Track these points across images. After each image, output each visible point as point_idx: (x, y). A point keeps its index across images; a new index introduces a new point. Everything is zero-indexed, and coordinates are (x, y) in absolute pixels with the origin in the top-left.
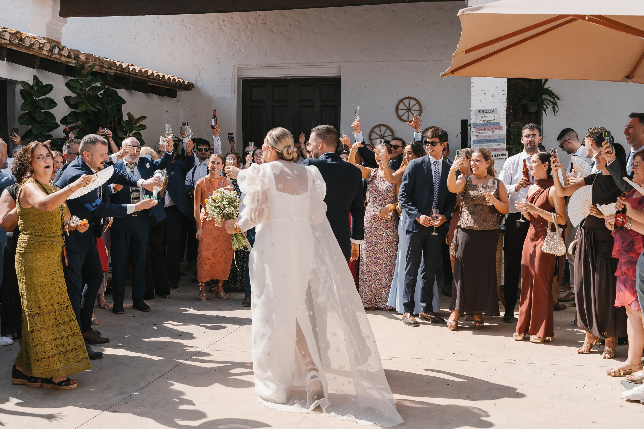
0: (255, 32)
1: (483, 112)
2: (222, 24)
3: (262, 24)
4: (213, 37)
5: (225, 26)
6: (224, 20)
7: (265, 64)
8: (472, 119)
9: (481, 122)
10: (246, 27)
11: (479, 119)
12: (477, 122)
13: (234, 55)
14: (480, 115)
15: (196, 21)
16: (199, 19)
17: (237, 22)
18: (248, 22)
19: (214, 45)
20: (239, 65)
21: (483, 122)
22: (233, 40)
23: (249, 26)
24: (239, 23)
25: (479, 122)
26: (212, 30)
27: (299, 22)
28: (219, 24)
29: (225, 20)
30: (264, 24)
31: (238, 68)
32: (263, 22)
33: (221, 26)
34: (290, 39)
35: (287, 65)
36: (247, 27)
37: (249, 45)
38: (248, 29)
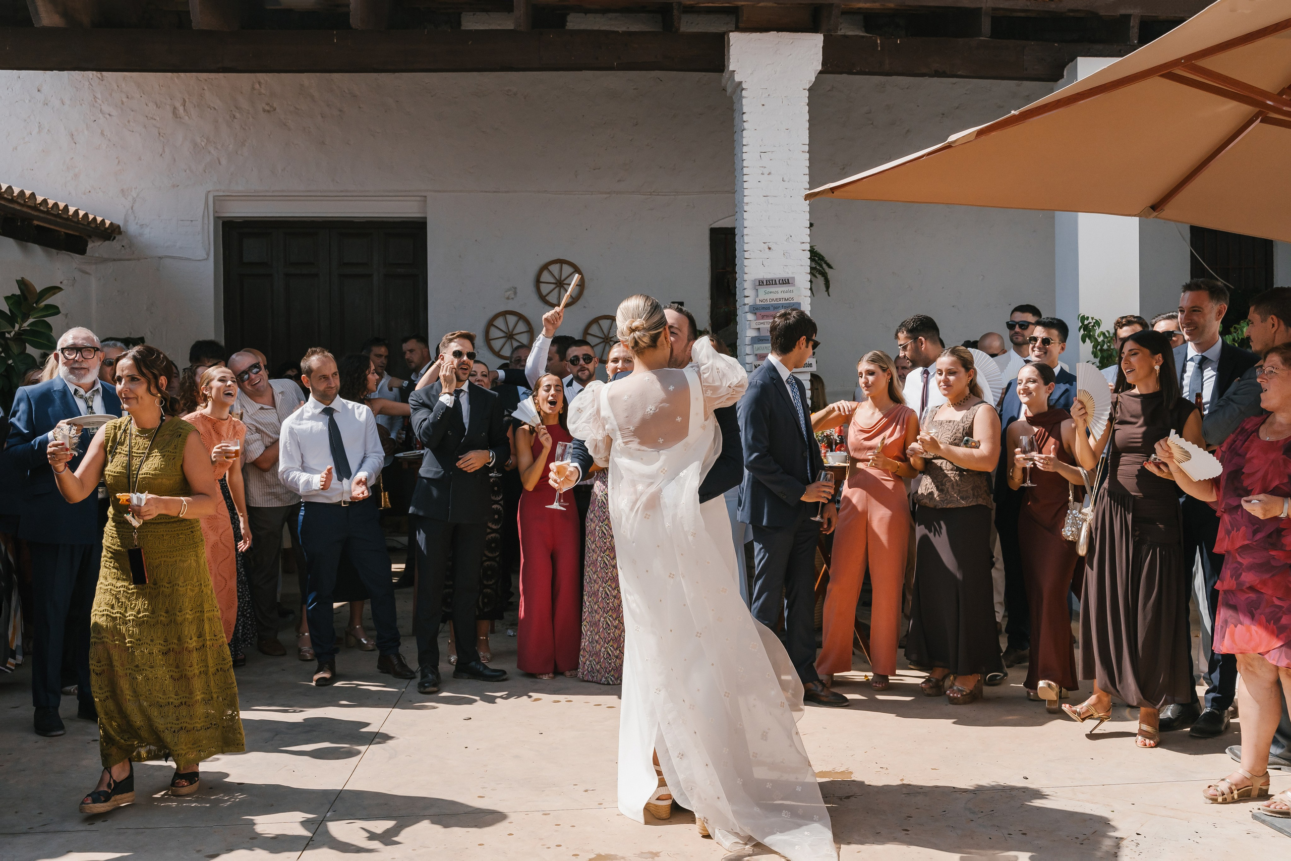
0: (251, 128)
1: (768, 283)
2: (181, 109)
3: (264, 111)
4: (161, 134)
5: (187, 113)
6: (184, 101)
7: (273, 191)
8: (748, 297)
9: (765, 303)
10: (232, 116)
11: (762, 296)
12: (758, 303)
13: (206, 171)
14: (762, 290)
15: (125, 100)
16: (130, 97)
17: (212, 105)
18: (237, 108)
19: (164, 150)
20: (218, 191)
21: (768, 303)
22: (205, 141)
23: (238, 115)
24: (217, 108)
25: (761, 303)
26: (158, 119)
27: (341, 111)
28: (175, 108)
29: (187, 100)
30: (268, 111)
31: (216, 198)
32: (267, 108)
33: (177, 112)
34: (323, 143)
35: (319, 194)
36: (234, 117)
37: (239, 152)
38: (235, 120)
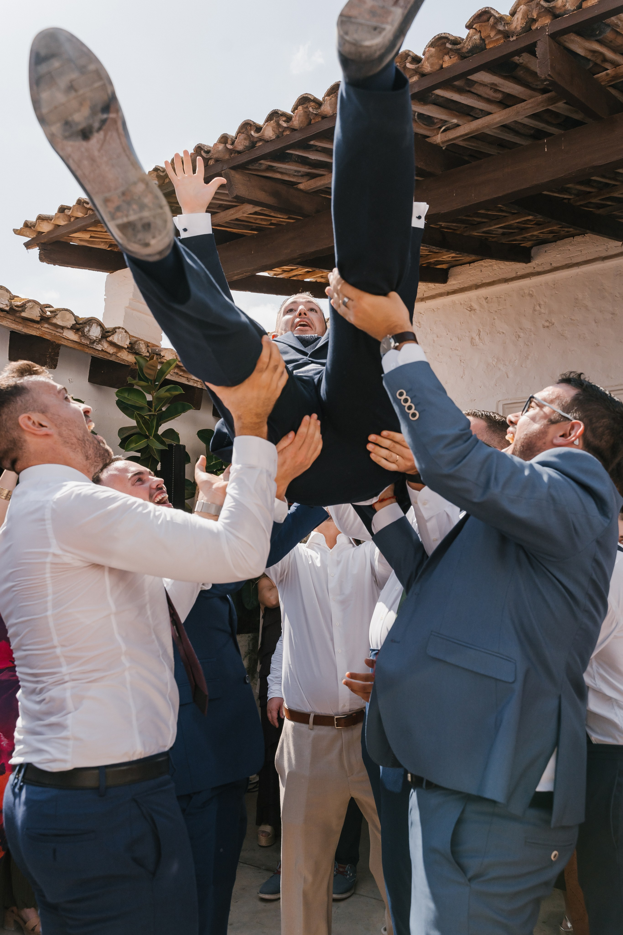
0: (533, 343)
2: (477, 338)
3: (544, 327)
4: (462, 361)
5: (482, 340)
6: (479, 331)
10: (517, 336)
13: (497, 385)
15: (435, 339)
16: (439, 336)
17: (501, 330)
18: (521, 329)
19: (464, 373)
20: (506, 399)
22: (496, 360)
23: (522, 335)
24: (504, 332)
26: (460, 349)
27: (613, 314)
28: (472, 338)
29: (481, 330)
30: (548, 327)
31: (506, 406)
32: (547, 324)
33: (474, 341)
34: (597, 345)
36: (519, 337)
37: (523, 366)
38: (520, 339)
